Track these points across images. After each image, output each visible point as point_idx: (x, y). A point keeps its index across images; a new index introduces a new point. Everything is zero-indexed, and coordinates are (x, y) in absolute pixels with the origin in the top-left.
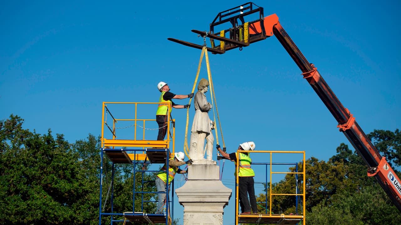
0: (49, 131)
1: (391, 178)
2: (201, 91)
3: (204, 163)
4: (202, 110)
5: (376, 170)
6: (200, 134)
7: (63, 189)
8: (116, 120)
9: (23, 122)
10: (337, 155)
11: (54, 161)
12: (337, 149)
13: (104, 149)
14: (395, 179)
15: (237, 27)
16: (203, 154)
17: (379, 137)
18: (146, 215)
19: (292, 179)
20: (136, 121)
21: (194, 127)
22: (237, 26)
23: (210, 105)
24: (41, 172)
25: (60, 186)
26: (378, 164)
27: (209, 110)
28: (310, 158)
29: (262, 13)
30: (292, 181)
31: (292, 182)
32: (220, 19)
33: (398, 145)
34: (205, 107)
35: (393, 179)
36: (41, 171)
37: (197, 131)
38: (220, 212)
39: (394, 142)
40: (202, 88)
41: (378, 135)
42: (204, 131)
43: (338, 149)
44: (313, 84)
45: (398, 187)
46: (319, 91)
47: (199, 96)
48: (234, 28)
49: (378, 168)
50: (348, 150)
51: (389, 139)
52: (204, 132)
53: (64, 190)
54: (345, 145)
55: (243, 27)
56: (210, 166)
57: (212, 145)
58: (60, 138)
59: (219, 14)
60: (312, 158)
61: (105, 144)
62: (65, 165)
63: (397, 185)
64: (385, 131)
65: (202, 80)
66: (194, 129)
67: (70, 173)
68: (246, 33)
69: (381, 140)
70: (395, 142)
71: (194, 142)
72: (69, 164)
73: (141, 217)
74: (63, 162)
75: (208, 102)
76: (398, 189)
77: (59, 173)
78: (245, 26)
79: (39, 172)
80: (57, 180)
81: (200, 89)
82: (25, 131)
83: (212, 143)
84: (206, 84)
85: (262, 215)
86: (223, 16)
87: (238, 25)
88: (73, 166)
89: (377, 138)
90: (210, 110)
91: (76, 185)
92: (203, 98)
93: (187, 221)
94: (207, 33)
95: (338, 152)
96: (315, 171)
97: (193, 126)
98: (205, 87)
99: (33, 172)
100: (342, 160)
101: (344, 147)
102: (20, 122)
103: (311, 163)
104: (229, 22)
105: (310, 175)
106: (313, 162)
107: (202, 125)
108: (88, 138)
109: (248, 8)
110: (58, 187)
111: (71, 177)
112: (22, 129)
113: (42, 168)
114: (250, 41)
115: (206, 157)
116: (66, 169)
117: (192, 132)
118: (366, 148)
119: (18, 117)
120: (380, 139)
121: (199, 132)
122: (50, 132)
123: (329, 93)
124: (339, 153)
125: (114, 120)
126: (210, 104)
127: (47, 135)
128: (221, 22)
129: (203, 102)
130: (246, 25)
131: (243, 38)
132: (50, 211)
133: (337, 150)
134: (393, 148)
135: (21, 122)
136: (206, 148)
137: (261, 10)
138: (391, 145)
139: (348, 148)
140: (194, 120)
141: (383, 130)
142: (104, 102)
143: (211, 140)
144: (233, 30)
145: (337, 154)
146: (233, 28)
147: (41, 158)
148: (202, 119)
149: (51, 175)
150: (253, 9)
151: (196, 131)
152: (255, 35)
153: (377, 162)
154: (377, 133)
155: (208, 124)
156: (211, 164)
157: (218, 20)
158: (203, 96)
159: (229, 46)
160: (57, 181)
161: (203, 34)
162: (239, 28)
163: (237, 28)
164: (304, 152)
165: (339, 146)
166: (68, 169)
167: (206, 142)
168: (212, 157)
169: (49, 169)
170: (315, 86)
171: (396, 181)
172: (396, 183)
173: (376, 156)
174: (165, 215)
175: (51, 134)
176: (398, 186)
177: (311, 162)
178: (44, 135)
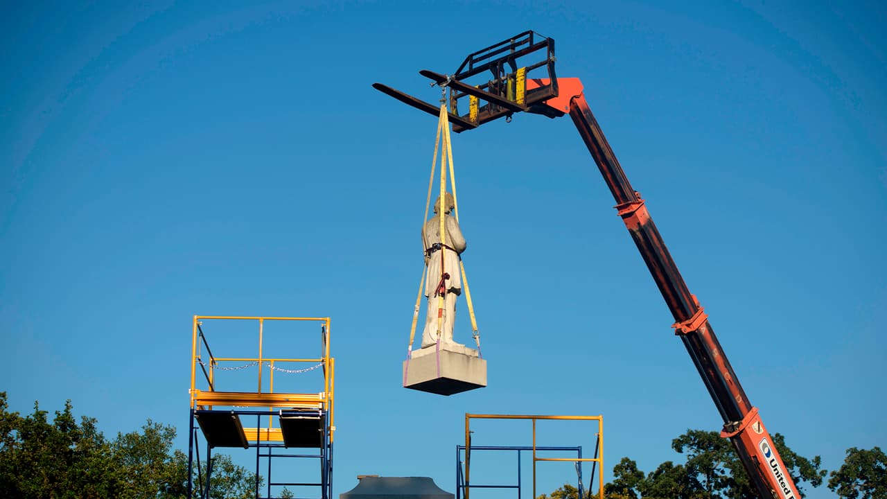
0: (66, 405)
1: (766, 451)
5: (738, 426)
8: (215, 359)
10: (614, 481)
12: (615, 468)
14: (772, 456)
15: (503, 78)
17: (696, 444)
22: (504, 76)
26: (743, 418)
28: (563, 487)
29: (552, 49)
32: (471, 65)
33: (735, 459)
35: (768, 455)
39: (725, 454)
41: (695, 440)
43: (617, 470)
44: (635, 229)
45: (778, 473)
46: (644, 245)
48: (496, 81)
49: (741, 423)
50: (636, 471)
51: (717, 448)
54: (630, 462)
55: (514, 77)
58: (89, 426)
59: (470, 59)
60: (566, 487)
62: (98, 473)
63: (776, 469)
64: (709, 433)
67: (106, 488)
68: (520, 88)
69: (702, 450)
70: (728, 454)
74: (92, 467)
76: (776, 476)
78: (518, 75)
86: (476, 61)
87: (506, 75)
89: (693, 447)
94: (448, 78)
95: (616, 475)
100: (626, 489)
101: (628, 466)
104: (489, 71)
106: (568, 495)
108: (143, 427)
109: (525, 42)
114: (528, 101)
116: (99, 481)
118: (722, 379)
120: (698, 447)
122: (68, 408)
123: (662, 252)
124: (619, 477)
127: (62, 412)
128: (473, 72)
130: (520, 72)
131: (515, 97)
133: (615, 471)
134: (725, 466)
137: (549, 44)
138: (720, 460)
139: (635, 467)
141: (705, 431)
144: (495, 85)
145: (616, 478)
146: (494, 81)
150: (534, 43)
152: (538, 89)
153: (741, 413)
154: (693, 438)
157: (466, 69)
159: (487, 114)
161: (440, 80)
162: (507, 79)
163: (503, 81)
165: (619, 463)
170: (638, 234)
171: (773, 460)
172: (773, 464)
173: (741, 398)
175: (71, 410)
176: (776, 472)
177: (563, 494)
178: (56, 413)
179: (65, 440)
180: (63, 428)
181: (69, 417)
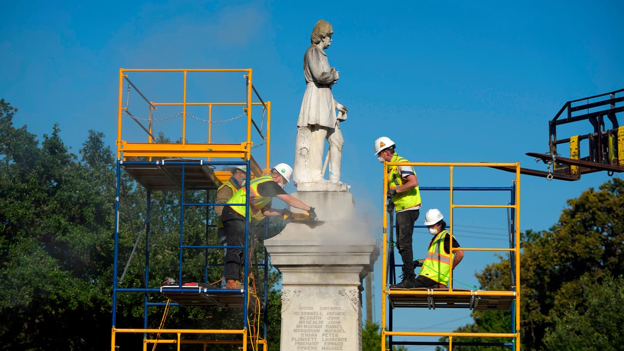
0: (54, 128)
2: (318, 45)
3: (322, 187)
4: (319, 82)
6: (314, 131)
7: (79, 244)
9: (14, 112)
11: (63, 189)
13: (121, 162)
16: (322, 170)
18: (205, 290)
19: (572, 224)
20: (185, 106)
21: (304, 116)
23: (334, 74)
24: (36, 212)
25: (72, 238)
27: (332, 83)
30: (573, 227)
31: (573, 229)
32: (569, 114)
34: (325, 76)
36: (36, 209)
37: (308, 124)
38: (354, 285)
40: (319, 40)
42: (322, 124)
47: (312, 55)
52: (323, 128)
53: (80, 247)
56: (333, 194)
57: (340, 153)
59: (568, 106)
61: (124, 151)
62: (84, 197)
65: (320, 24)
66: (303, 121)
67: (93, 212)
71: (303, 146)
72: (91, 194)
73: (196, 295)
75: (331, 67)
77: (72, 212)
79: (32, 211)
80: (66, 225)
81: (314, 40)
82: (17, 131)
83: (340, 149)
84: (327, 31)
85: (434, 290)
86: (575, 109)
88: (99, 198)
90: (335, 82)
91: (104, 234)
92: (321, 59)
93: (289, 302)
96: (620, 207)
97: (301, 116)
98: (324, 38)
99: (20, 211)
102: (9, 113)
103: (613, 191)
104: (588, 122)
105: (610, 216)
106: (617, 188)
107: (318, 112)
110: (68, 239)
111: (96, 219)
112: (12, 126)
113: (38, 202)
115: (327, 175)
116: (86, 204)
117: (299, 127)
119: (5, 102)
121: (313, 127)
122: (56, 131)
125: (151, 104)
126: (334, 70)
127: (50, 136)
128: (571, 120)
129: (321, 66)
132: (50, 288)
135: (11, 112)
136: (327, 157)
140: (303, 103)
142: (121, 70)
143: (337, 143)
144: (595, 137)
146: (594, 133)
147: (35, 182)
148: (318, 99)
149: (55, 216)
151: (306, 125)
155: (331, 111)
156: (337, 190)
158: (320, 54)
160: (67, 228)
164: (517, 164)
166: (90, 204)
167: (327, 147)
168: (339, 176)
169: (53, 204)
174: (242, 291)
175: (59, 134)
177: (612, 188)
178: (44, 136)
179: (54, 163)
180: (52, 152)
181: (58, 141)
